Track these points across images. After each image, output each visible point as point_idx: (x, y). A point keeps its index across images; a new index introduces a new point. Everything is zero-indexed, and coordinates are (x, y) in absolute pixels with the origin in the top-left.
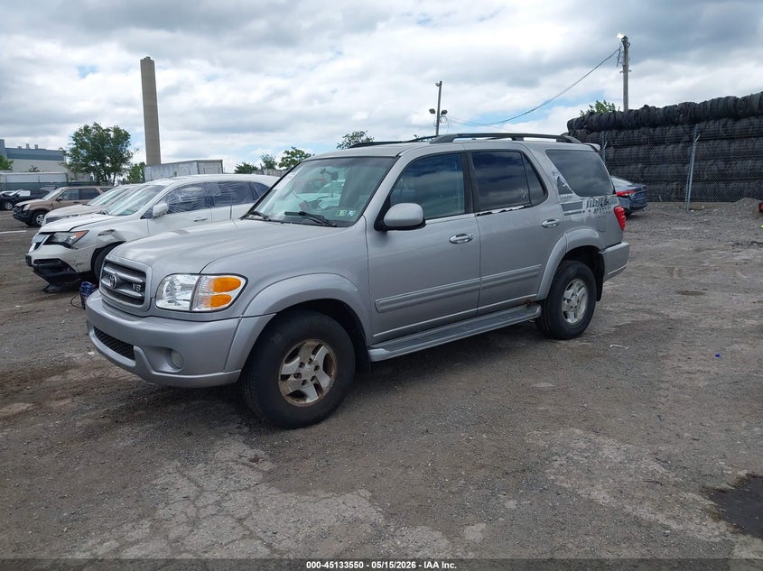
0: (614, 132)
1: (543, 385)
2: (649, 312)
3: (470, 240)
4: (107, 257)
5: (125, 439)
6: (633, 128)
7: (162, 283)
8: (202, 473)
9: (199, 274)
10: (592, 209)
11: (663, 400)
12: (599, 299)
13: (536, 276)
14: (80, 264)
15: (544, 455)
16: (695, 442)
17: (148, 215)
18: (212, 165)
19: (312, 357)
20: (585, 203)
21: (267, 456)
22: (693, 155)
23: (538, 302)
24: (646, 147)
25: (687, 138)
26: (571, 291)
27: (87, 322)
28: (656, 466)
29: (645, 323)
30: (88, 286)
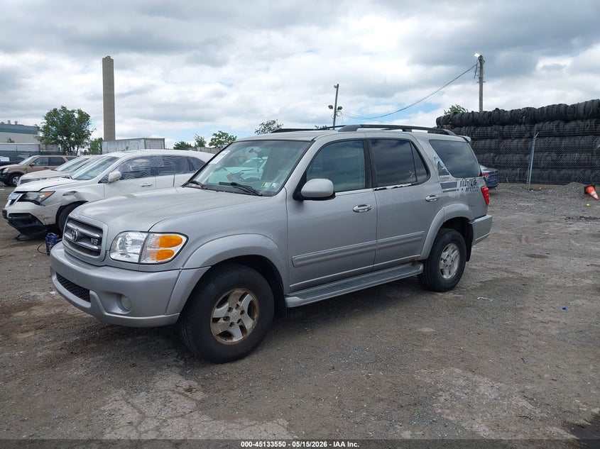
0: (473, 128)
1: (426, 330)
2: (506, 271)
3: (369, 209)
4: (70, 215)
5: (78, 369)
6: (487, 125)
7: (116, 239)
8: (144, 401)
9: (148, 232)
10: (465, 188)
11: (524, 345)
12: (468, 260)
13: (420, 240)
14: (47, 218)
15: (431, 391)
16: (554, 382)
17: (104, 181)
18: (156, 143)
19: (239, 303)
20: (459, 182)
21: (200, 387)
22: (533, 148)
23: (421, 261)
24: (497, 140)
25: (528, 135)
26: (447, 253)
27: (51, 268)
28: (524, 403)
29: (504, 280)
30: (52, 237)
